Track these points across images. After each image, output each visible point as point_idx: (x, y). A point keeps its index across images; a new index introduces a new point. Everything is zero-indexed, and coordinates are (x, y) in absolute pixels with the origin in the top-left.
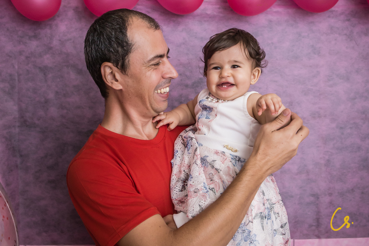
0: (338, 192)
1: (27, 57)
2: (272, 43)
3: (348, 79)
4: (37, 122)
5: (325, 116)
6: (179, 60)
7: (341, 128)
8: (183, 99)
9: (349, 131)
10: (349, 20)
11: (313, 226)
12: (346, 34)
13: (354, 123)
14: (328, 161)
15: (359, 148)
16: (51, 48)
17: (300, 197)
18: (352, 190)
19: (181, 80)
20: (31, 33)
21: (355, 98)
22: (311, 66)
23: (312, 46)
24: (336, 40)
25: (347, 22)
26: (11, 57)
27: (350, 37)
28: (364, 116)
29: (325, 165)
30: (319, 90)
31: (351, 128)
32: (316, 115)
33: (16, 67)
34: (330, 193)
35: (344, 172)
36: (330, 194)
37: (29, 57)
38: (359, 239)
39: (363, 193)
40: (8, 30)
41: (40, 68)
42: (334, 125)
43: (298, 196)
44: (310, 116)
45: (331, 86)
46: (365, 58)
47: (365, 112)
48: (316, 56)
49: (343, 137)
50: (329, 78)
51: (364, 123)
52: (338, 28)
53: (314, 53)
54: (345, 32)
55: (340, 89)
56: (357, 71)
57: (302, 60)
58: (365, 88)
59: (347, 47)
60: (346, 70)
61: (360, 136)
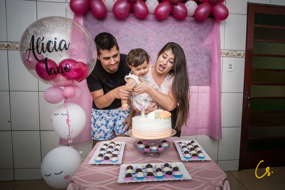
1: (96, 30)
2: (168, 29)
3: (189, 39)
6: (140, 32)
9: (190, 55)
10: (190, 23)
12: (189, 27)
15: (193, 60)
16: (103, 27)
18: (191, 72)
21: (192, 46)
22: (179, 36)
23: (180, 30)
25: (189, 24)
27: (190, 28)
28: (194, 51)
31: (191, 54)
39: (194, 73)
40: (90, 21)
45: (185, 42)
46: (195, 34)
47: (195, 50)
48: (181, 33)
49: (188, 57)
50: (185, 40)
51: (194, 53)
52: (187, 25)
53: (180, 32)
54: (189, 26)
55: (188, 43)
56: (193, 38)
57: (177, 34)
58: (195, 43)
59: (189, 31)
60: (189, 37)
61: (193, 57)
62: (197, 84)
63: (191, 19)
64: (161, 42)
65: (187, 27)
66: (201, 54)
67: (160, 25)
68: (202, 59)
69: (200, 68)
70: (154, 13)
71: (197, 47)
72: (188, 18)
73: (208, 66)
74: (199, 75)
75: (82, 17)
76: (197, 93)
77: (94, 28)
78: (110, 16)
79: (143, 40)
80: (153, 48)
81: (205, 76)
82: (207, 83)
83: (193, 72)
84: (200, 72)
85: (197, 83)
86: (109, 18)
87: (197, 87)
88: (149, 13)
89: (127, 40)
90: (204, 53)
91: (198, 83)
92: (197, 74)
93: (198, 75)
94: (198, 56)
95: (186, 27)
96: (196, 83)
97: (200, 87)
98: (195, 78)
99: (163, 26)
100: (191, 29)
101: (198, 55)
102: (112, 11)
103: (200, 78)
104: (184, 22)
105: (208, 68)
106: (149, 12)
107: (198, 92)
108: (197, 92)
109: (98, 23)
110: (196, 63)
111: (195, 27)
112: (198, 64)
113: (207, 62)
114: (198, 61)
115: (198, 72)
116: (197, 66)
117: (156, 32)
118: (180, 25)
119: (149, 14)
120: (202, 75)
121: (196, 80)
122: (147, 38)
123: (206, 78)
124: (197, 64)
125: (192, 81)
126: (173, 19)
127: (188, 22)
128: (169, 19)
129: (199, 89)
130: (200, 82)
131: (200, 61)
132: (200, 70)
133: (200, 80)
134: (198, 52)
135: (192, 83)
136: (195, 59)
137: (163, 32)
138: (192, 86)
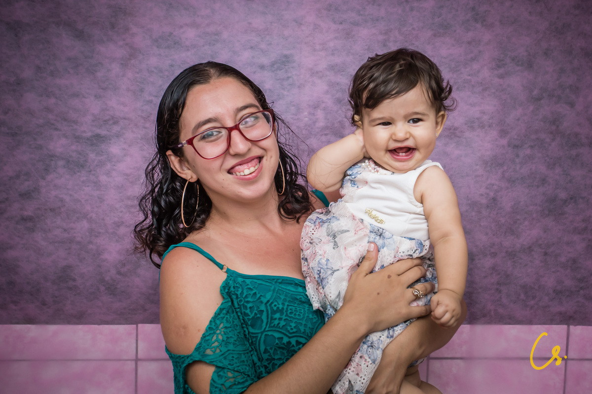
0: (507, 252)
3: (529, 65)
4: (2, 117)
6: (250, 23)
7: (516, 147)
9: (528, 151)
13: (538, 139)
14: (494, 199)
15: (544, 181)
18: (530, 247)
19: (253, 57)
21: (539, 99)
22: (469, 43)
23: (473, 9)
28: (554, 128)
29: (488, 207)
30: (481, 83)
31: (532, 147)
34: (493, 253)
35: (518, 219)
36: (494, 255)
38: (535, 327)
39: (546, 254)
41: (8, 23)
42: (504, 142)
44: (466, 124)
45: (501, 77)
46: (559, 30)
47: (555, 121)
48: (479, 26)
49: (517, 160)
50: (499, 64)
51: (553, 140)
53: (476, 21)
55: (517, 82)
56: (546, 53)
57: (455, 31)
58: (557, 82)
59: (530, 13)
60: (527, 51)
61: (546, 160)
62: (560, 313)
69: (584, 220)
71: (572, 105)
74: (574, 261)
76: (561, 364)
79: (262, 67)
80: (320, 114)
83: (540, 246)
85: (563, 309)
87: (562, 328)
89: (172, 66)
91: (567, 306)
92: (563, 259)
93: (573, 264)
94: (577, 155)
96: (556, 308)
97: (577, 331)
98: (550, 282)
101: (574, 152)
103: (581, 280)
107: (565, 359)
110: (563, 195)
112: (573, 198)
114: (570, 181)
115: (568, 243)
116: (569, 209)
117: (341, 23)
121: (554, 291)
122: (286, 56)
124: (565, 202)
125: (534, 297)
129: (570, 343)
130: (578, 302)
131: (585, 185)
132: (579, 233)
133: (579, 291)
134: (577, 135)
135: (532, 308)
136: (558, 170)
137: (377, 20)
138: (530, 322)
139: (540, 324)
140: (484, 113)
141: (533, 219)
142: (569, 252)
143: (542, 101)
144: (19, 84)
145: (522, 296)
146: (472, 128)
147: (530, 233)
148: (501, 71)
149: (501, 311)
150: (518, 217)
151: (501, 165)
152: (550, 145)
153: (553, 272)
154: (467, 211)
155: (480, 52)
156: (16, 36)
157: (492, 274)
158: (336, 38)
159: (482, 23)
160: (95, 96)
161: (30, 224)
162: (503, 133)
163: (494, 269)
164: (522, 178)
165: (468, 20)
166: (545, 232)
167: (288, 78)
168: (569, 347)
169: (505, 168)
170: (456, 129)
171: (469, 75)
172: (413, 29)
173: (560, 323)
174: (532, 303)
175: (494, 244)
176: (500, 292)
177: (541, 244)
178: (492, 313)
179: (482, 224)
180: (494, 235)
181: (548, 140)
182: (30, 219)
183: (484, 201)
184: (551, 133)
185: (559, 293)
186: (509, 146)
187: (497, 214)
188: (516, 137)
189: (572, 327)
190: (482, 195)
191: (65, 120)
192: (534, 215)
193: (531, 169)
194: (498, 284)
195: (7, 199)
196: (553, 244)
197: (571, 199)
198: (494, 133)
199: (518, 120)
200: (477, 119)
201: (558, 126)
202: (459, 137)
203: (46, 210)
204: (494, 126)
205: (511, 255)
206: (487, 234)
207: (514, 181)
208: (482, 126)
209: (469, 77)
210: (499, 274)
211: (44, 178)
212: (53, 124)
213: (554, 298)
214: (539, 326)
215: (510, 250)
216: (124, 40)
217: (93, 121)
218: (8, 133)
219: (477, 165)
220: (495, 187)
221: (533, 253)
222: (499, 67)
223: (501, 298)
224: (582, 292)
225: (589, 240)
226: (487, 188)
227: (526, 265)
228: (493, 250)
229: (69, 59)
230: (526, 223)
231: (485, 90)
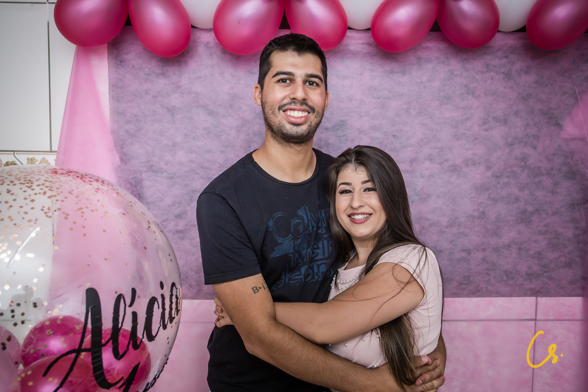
0: (493, 248)
1: (154, 97)
2: (421, 82)
3: (505, 122)
4: (164, 167)
5: (479, 164)
7: (498, 177)
8: (323, 143)
9: (506, 180)
10: (507, 57)
11: (463, 284)
12: (503, 73)
13: (512, 171)
14: (483, 213)
15: (517, 199)
16: (179, 87)
17: (450, 252)
18: (509, 245)
20: (158, 71)
21: (512, 144)
22: (464, 108)
23: (466, 86)
24: (492, 79)
25: (504, 60)
26: (137, 96)
27: (508, 76)
28: (523, 163)
29: (479, 218)
30: (473, 135)
31: (508, 177)
32: (470, 162)
33: (143, 107)
34: (483, 249)
35: (500, 226)
36: (484, 250)
37: (156, 97)
38: (514, 299)
39: (520, 249)
40: (133, 66)
41: (168, 108)
42: (489, 174)
43: (448, 252)
44: (463, 163)
45: (486, 130)
46: (524, 98)
47: (524, 159)
48: (470, 97)
49: (499, 186)
50: (485, 122)
51: (523, 171)
52: (495, 66)
53: (468, 93)
54: (503, 70)
55: (497, 133)
56: (516, 114)
57: (454, 101)
58: (525, 133)
59: (504, 87)
60: (503, 113)
61: (518, 186)
62: (531, 289)
63: (511, 41)
64: (394, 136)
65: (496, 73)
66: (548, 174)
67: (392, 72)
68: (553, 193)
69: (545, 226)
70: (369, 26)
71: (535, 148)
72: (499, 40)
73: (574, 220)
74: (539, 253)
75: (106, 54)
76: (532, 323)
77: (147, 92)
78: (208, 43)
81: (563, 259)
82: (572, 282)
84: (543, 243)
85: (532, 286)
86: (201, 49)
87: (532, 299)
88: (349, 28)
90: (559, 170)
91: (536, 284)
92: (532, 252)
93: (539, 255)
94: (539, 182)
95: (493, 74)
96: (528, 286)
97: (543, 300)
98: (523, 268)
99: (404, 73)
100: (509, 79)
101: (537, 180)
102: (212, 27)
103: (545, 266)
104: (485, 53)
105: (576, 228)
106: (350, 24)
107: (535, 320)
108: (534, 318)
109: (163, 74)
110: (530, 209)
111: (526, 73)
112: (537, 211)
113: (572, 206)
114: (535, 199)
115: (535, 241)
116: (535, 218)
117: (378, 98)
118: (468, 66)
119: (349, 33)
120: (551, 255)
121: (526, 274)
122: (342, 121)
123: (568, 265)
124: (532, 213)
125: (513, 279)
126: (442, 46)
127: (500, 53)
128: (427, 48)
129: (538, 309)
130: (543, 281)
131: (546, 201)
132: (542, 234)
133: (543, 274)
134: (539, 168)
135: (511, 286)
136: (526, 192)
137: (402, 95)
138: (511, 296)
139: (517, 297)
140: (475, 155)
141: (511, 225)
142: (536, 248)
143: (514, 146)
144: (174, 146)
145: (505, 278)
146: (467, 165)
147: (509, 235)
148: (486, 126)
149: (490, 288)
150: (500, 224)
151: (488, 189)
152: (521, 175)
153: (526, 261)
154: (465, 221)
155: (472, 114)
156: (173, 115)
157: (482, 263)
158: (375, 108)
159: (472, 95)
160: (221, 152)
161: (181, 235)
162: (489, 168)
163: (484, 259)
164: (502, 198)
165: (463, 93)
166: (519, 234)
167: (344, 135)
168: (538, 312)
169: (490, 191)
170: (456, 166)
171: (465, 130)
172: (426, 100)
173: (531, 295)
174: (512, 282)
175: (484, 243)
176: (489, 275)
177: (517, 242)
178: (484, 289)
179: (475, 230)
180: (484, 237)
181: (519, 172)
182: (181, 232)
183: (476, 214)
184: (521, 167)
185: (530, 276)
186: (493, 176)
187: (486, 222)
188: (497, 171)
189: (539, 298)
190: (475, 210)
191: (202, 168)
192: (511, 223)
193: (508, 192)
194: (488, 269)
195: (167, 219)
196: (525, 242)
197: (536, 211)
198: (482, 168)
199: (499, 159)
200: (471, 159)
201: (525, 163)
202: (459, 171)
203: (191, 225)
204: (482, 163)
205: (496, 250)
206: (479, 236)
207: (497, 200)
208: (474, 164)
209: (465, 131)
210: (488, 263)
211: (189, 205)
212: (195, 171)
213: (527, 279)
214: (517, 298)
215: (495, 247)
216: (238, 115)
217: (219, 168)
218: (167, 177)
219: (471, 190)
220: (484, 205)
221: (511, 248)
222: (485, 123)
223: (490, 279)
224: (545, 274)
225: (550, 239)
226: (478, 205)
227: (507, 257)
228: (483, 247)
229: (204, 129)
230: (506, 228)
231: (475, 139)
